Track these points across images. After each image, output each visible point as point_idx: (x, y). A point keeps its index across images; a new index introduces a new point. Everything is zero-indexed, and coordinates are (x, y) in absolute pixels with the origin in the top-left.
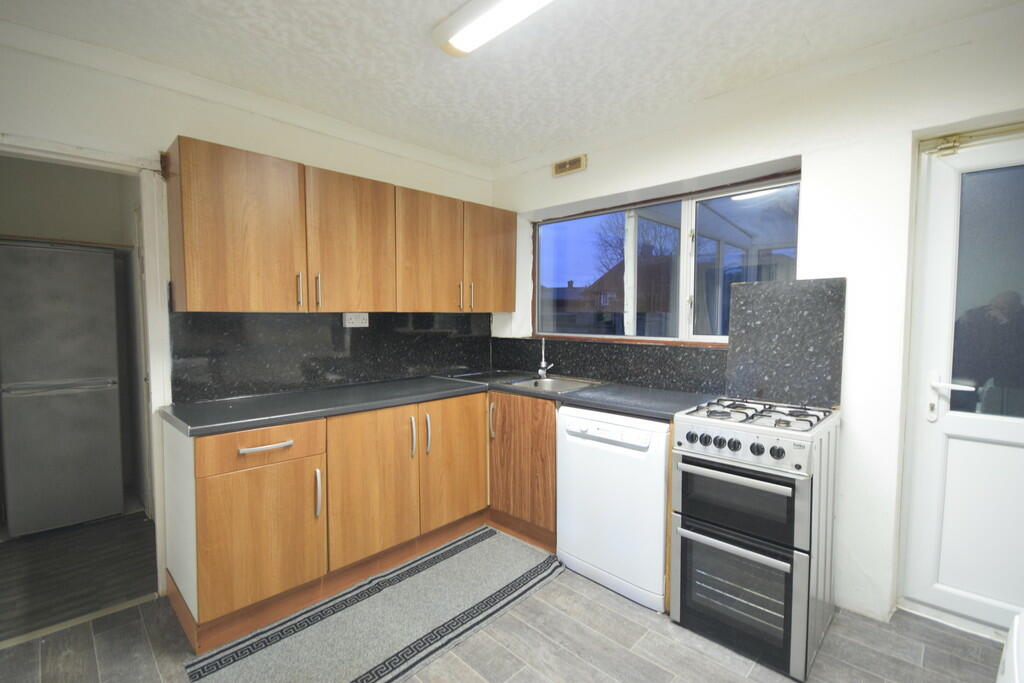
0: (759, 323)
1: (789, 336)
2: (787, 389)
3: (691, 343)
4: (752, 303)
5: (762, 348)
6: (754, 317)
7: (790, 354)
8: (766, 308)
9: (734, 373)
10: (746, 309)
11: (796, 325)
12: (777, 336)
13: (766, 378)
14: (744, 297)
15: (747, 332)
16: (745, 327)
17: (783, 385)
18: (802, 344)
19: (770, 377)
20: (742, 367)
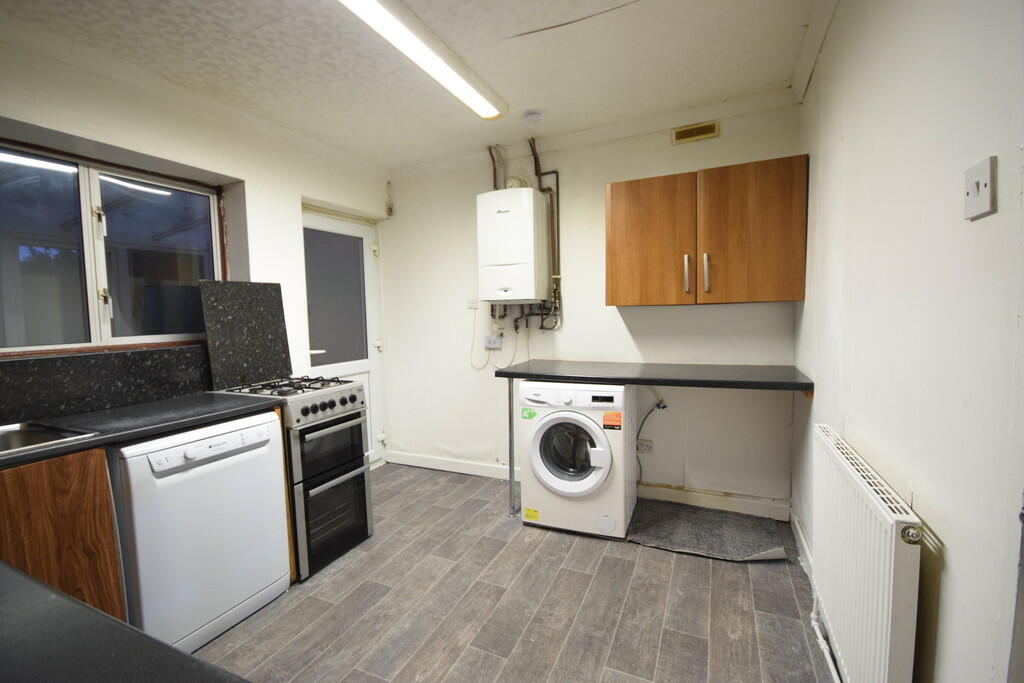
0: (230, 318)
1: (254, 328)
2: (261, 370)
3: (110, 348)
4: (221, 299)
5: (237, 340)
6: (225, 313)
7: (258, 343)
8: (234, 305)
9: (218, 366)
10: (218, 306)
11: (257, 318)
12: (246, 329)
13: (245, 365)
14: (213, 294)
15: (222, 326)
16: (218, 322)
17: (258, 368)
18: (264, 333)
19: (248, 363)
20: (224, 360)
